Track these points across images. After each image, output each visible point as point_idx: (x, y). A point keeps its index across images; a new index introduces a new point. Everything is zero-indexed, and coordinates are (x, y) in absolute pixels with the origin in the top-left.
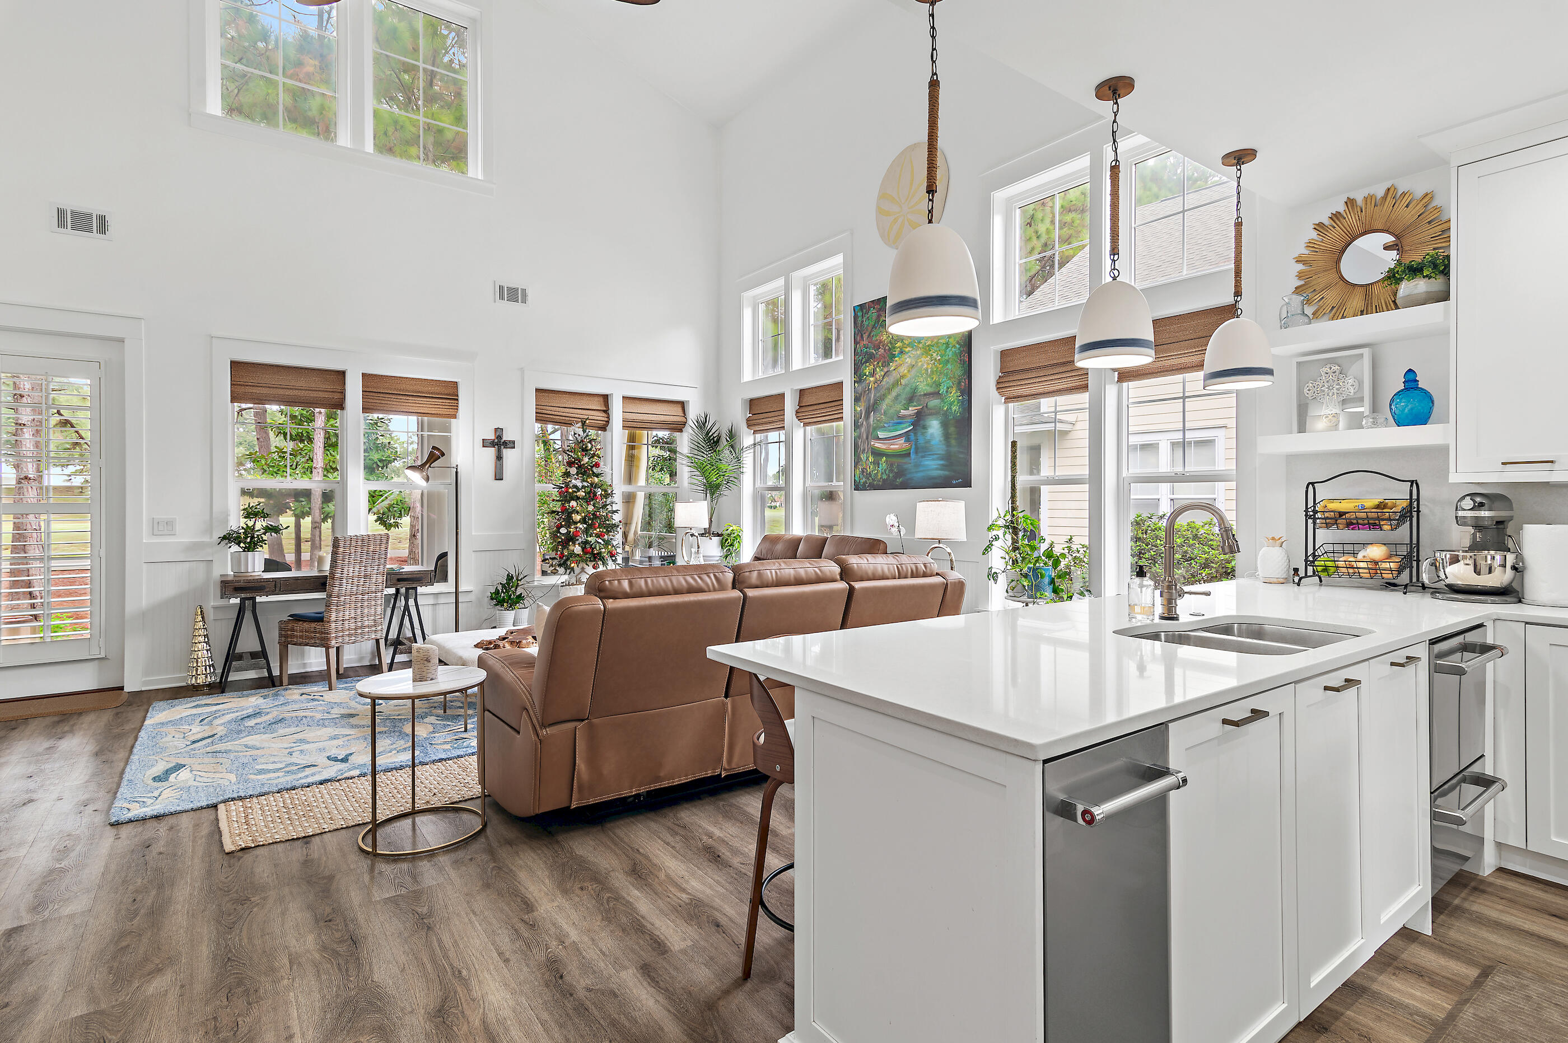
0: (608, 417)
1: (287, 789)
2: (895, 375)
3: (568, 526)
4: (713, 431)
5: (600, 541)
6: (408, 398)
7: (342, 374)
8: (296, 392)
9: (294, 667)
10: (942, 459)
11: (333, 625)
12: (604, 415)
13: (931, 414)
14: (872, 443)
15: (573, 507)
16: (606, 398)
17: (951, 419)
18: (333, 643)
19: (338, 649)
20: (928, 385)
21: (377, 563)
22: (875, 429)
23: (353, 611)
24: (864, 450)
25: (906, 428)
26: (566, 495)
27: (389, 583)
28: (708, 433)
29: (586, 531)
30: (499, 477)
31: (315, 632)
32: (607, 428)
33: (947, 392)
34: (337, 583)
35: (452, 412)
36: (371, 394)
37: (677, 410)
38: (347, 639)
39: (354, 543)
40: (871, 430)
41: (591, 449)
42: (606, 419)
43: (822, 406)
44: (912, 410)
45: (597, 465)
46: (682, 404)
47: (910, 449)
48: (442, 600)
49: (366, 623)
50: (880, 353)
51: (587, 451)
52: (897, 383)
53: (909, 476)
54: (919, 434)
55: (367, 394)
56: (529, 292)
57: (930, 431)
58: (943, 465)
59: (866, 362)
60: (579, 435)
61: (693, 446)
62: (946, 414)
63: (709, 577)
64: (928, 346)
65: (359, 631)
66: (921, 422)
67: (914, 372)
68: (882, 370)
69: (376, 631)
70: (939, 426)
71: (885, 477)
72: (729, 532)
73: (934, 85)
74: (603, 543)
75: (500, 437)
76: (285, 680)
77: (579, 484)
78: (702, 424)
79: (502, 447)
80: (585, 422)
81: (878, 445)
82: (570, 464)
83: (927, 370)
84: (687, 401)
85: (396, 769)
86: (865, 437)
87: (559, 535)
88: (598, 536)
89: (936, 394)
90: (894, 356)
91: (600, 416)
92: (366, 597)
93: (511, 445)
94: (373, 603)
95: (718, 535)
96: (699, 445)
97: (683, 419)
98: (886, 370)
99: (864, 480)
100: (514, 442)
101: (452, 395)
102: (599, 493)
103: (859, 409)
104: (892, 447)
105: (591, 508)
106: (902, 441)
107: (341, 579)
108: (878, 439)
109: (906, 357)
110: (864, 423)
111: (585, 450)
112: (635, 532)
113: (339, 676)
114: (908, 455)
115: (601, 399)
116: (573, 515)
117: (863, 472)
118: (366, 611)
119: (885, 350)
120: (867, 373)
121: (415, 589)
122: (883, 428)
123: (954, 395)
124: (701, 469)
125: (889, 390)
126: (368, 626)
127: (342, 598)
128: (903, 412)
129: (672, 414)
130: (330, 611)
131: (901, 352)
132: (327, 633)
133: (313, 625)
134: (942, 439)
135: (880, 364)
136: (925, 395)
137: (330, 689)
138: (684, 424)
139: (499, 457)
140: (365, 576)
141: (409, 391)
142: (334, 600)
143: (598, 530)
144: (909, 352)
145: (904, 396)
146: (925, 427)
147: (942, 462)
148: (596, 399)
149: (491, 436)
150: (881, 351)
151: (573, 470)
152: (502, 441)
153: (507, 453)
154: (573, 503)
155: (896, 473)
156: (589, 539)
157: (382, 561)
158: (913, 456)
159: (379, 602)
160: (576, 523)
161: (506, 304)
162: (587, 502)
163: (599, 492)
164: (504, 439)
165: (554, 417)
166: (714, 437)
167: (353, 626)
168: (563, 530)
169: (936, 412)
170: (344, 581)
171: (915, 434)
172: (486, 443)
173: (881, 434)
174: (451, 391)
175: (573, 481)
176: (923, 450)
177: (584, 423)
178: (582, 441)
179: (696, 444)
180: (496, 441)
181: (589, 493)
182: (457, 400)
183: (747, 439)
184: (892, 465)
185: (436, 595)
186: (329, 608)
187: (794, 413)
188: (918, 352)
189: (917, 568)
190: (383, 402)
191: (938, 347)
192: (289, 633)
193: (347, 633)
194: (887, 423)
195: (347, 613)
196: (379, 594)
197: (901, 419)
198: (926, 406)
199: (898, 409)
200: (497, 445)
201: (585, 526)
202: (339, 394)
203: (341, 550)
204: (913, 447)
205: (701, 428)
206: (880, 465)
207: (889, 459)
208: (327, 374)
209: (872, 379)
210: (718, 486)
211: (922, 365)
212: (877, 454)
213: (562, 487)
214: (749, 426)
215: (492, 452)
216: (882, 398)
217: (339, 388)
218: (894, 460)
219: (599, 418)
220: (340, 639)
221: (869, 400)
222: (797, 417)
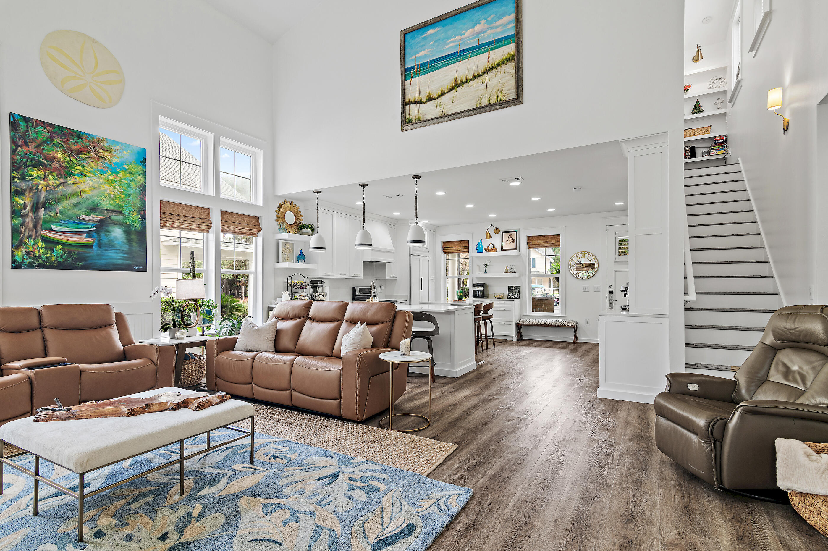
2: (74, 188)
14: (42, 232)
17: (133, 231)
20: (111, 205)
22: (45, 222)
24: (30, 236)
25: (88, 228)
33: (129, 213)
40: (41, 222)
44: (94, 217)
47: (92, 243)
50: (53, 165)
52: (76, 194)
53: (90, 261)
54: (102, 234)
57: (113, 235)
59: (33, 166)
62: (128, 226)
64: (111, 180)
66: (105, 227)
67: (95, 192)
68: (57, 179)
70: (122, 232)
71: (61, 260)
81: (50, 235)
83: (110, 195)
86: (31, 225)
89: (120, 213)
90: (73, 174)
98: (62, 180)
99: (30, 260)
103: (21, 201)
104: (70, 239)
106: (84, 236)
108: (51, 230)
109: (87, 179)
110: (30, 214)
114: (90, 247)
117: (28, 253)
119: (60, 165)
120: (34, 175)
122: (59, 223)
123: (135, 216)
125: (66, 197)
128: (83, 217)
135: (54, 174)
136: (108, 210)
144: (90, 177)
145: (84, 205)
150: (55, 164)
155: (75, 258)
158: (95, 248)
169: (119, 224)
171: (98, 234)
173: (54, 227)
184: (70, 252)
188: (101, 181)
191: (121, 184)
194: (64, 221)
197: (81, 222)
198: (110, 218)
199: (78, 213)
204: (96, 242)
206: (55, 251)
207: (66, 248)
209: (42, 182)
211: (105, 190)
212: (50, 243)
216: (58, 200)
218: (71, 248)
221: (39, 197)
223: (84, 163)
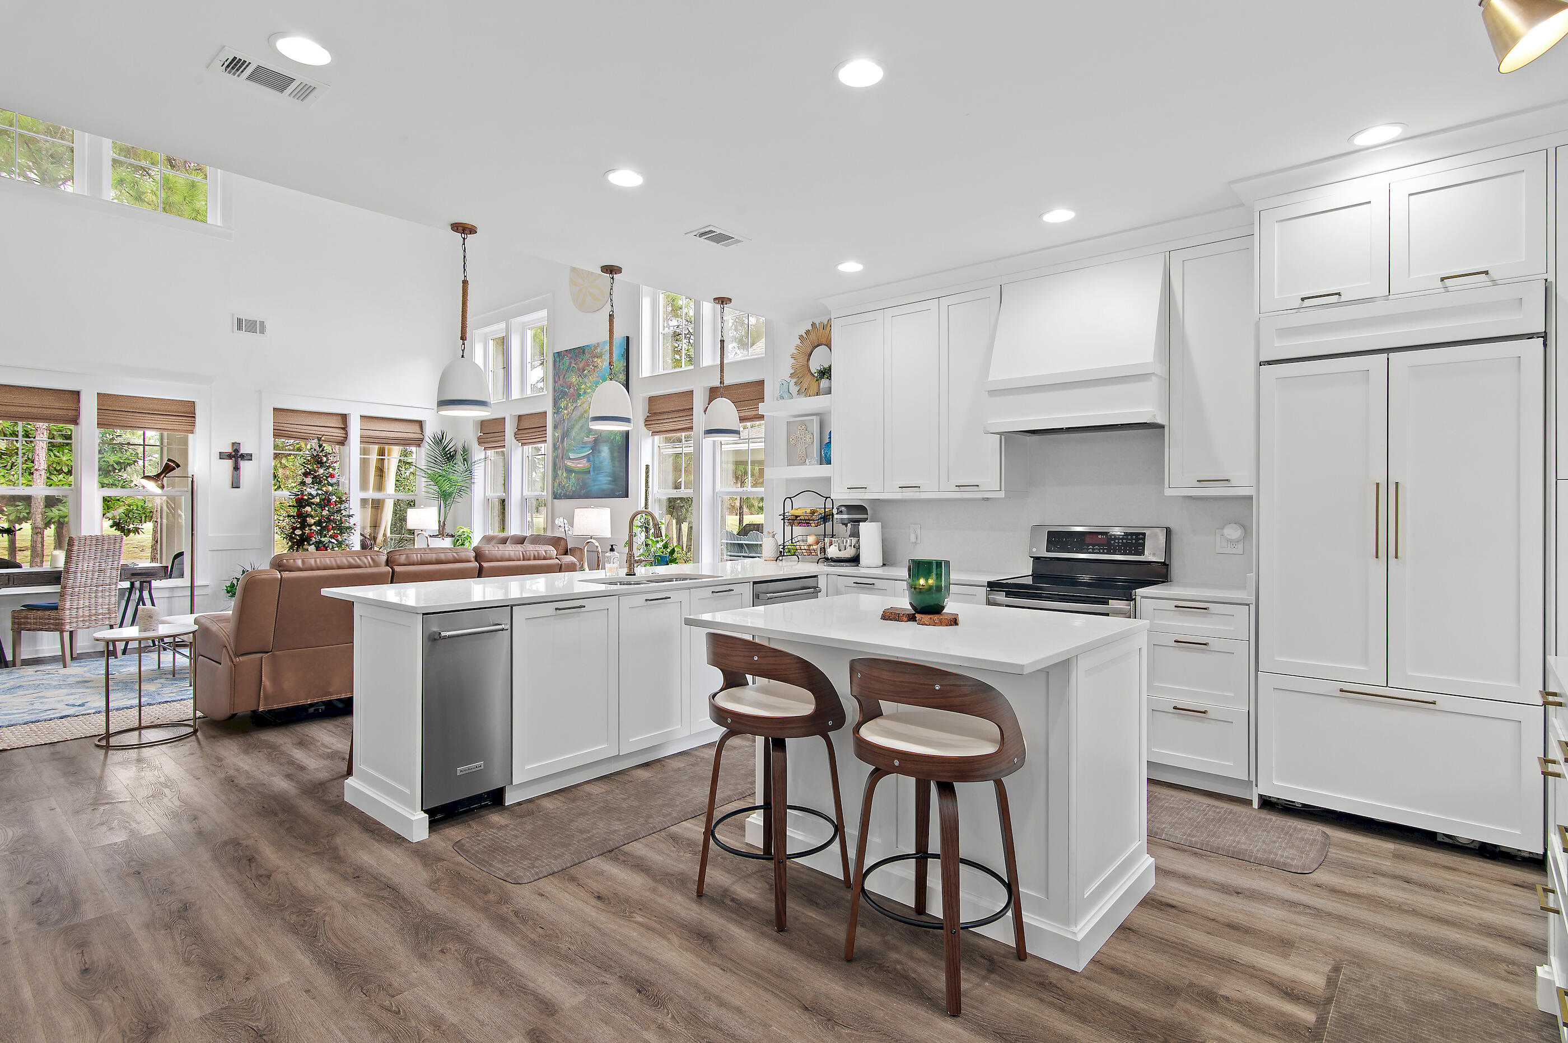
0: (347, 434)
1: (32, 722)
2: (581, 410)
3: (302, 528)
4: (450, 447)
5: (333, 541)
6: (144, 415)
7: (77, 394)
8: (29, 410)
9: (25, 654)
10: (610, 476)
11: (68, 612)
12: (342, 431)
13: (604, 442)
14: (565, 462)
15: (307, 511)
16: (344, 417)
17: (615, 447)
18: (67, 627)
19: (71, 633)
21: (111, 560)
22: (568, 451)
23: (87, 601)
24: (560, 467)
25: (588, 451)
26: (301, 502)
27: (123, 577)
28: (444, 448)
29: (320, 533)
30: (236, 485)
31: (50, 619)
32: (345, 443)
34: (72, 576)
35: (189, 428)
36: (107, 412)
37: (416, 428)
38: (81, 624)
39: (88, 542)
40: (565, 452)
41: (326, 462)
42: (344, 436)
43: (534, 430)
44: (591, 438)
45: (332, 476)
46: (420, 424)
47: (590, 467)
48: (178, 593)
49: (100, 611)
50: (570, 392)
51: (323, 463)
53: (589, 489)
54: (595, 458)
55: (102, 411)
56: (267, 324)
57: (603, 454)
58: (610, 481)
59: (561, 398)
60: (315, 450)
61: (429, 460)
62: (612, 442)
63: (366, 558)
65: (94, 618)
66: (597, 448)
68: (572, 405)
69: (109, 618)
70: (608, 451)
71: (574, 489)
72: (460, 533)
73: (465, 282)
74: (336, 542)
75: (237, 451)
76: (18, 662)
77: (314, 493)
78: (439, 441)
79: (240, 459)
80: (321, 438)
81: (569, 464)
82: (306, 474)
84: (424, 421)
85: (127, 708)
86: (561, 457)
87: (294, 536)
88: (331, 537)
90: (580, 395)
91: (339, 433)
92: (100, 588)
93: (249, 457)
94: (107, 594)
95: (453, 536)
96: (436, 459)
97: (421, 436)
98: (575, 405)
99: (560, 491)
100: (251, 455)
101: (189, 413)
102: (334, 500)
103: (557, 435)
104: (578, 465)
105: (325, 513)
106: (585, 461)
107: (75, 572)
108: (569, 459)
109: (587, 397)
110: (560, 446)
111: (321, 463)
112: (385, 535)
113: (72, 658)
114: (589, 472)
115: (339, 418)
116: (308, 519)
117: (559, 485)
118: (100, 600)
119: (573, 390)
120: (563, 407)
121: (150, 582)
122: (572, 451)
124: (435, 479)
125: (577, 421)
126: (102, 614)
127: (77, 590)
128: (586, 439)
129: (412, 432)
130: (64, 600)
131: (585, 393)
132: (62, 619)
133: (47, 613)
134: (610, 461)
135: (570, 401)
137: (65, 667)
138: (422, 440)
139: (236, 468)
140: (100, 571)
141: (145, 409)
142: (69, 591)
143: (332, 531)
144: (590, 393)
146: (599, 452)
147: (610, 478)
148: (335, 417)
149: (229, 449)
151: (309, 480)
152: (239, 454)
153: (244, 464)
154: (308, 509)
155: (581, 486)
156: (323, 539)
157: (117, 557)
158: (592, 473)
159: (113, 593)
160: (311, 526)
161: (243, 334)
162: (321, 508)
163: (334, 498)
164: (242, 451)
165: (292, 433)
166: (450, 452)
167: (87, 613)
168: (298, 532)
169: (606, 441)
170: (79, 575)
171: (593, 456)
172: (222, 456)
173: (572, 456)
174: (187, 409)
175: (308, 490)
176: (597, 469)
177: (319, 439)
178: (318, 455)
179: (433, 458)
180: (233, 453)
181: (324, 500)
182: (194, 417)
183: (478, 454)
184: (578, 480)
185: (172, 589)
186: (64, 598)
187: (513, 435)
189: (538, 553)
190: (119, 419)
192: (22, 620)
193: (81, 619)
194: (575, 447)
195: (81, 602)
196: (113, 586)
197: (584, 445)
198: (600, 436)
199: (582, 437)
200: (235, 457)
201: (319, 528)
202: (73, 411)
203: (76, 548)
204: (592, 466)
205: (438, 443)
206: (571, 480)
207: (576, 475)
208: (62, 394)
209: (565, 412)
210: (450, 494)
212: (569, 471)
213: (298, 495)
214: (480, 443)
215: (229, 464)
216: (572, 427)
217: (74, 406)
218: (580, 475)
219: (339, 435)
220: (75, 625)
221: (564, 428)
222: (516, 438)
223: (586, 380)
